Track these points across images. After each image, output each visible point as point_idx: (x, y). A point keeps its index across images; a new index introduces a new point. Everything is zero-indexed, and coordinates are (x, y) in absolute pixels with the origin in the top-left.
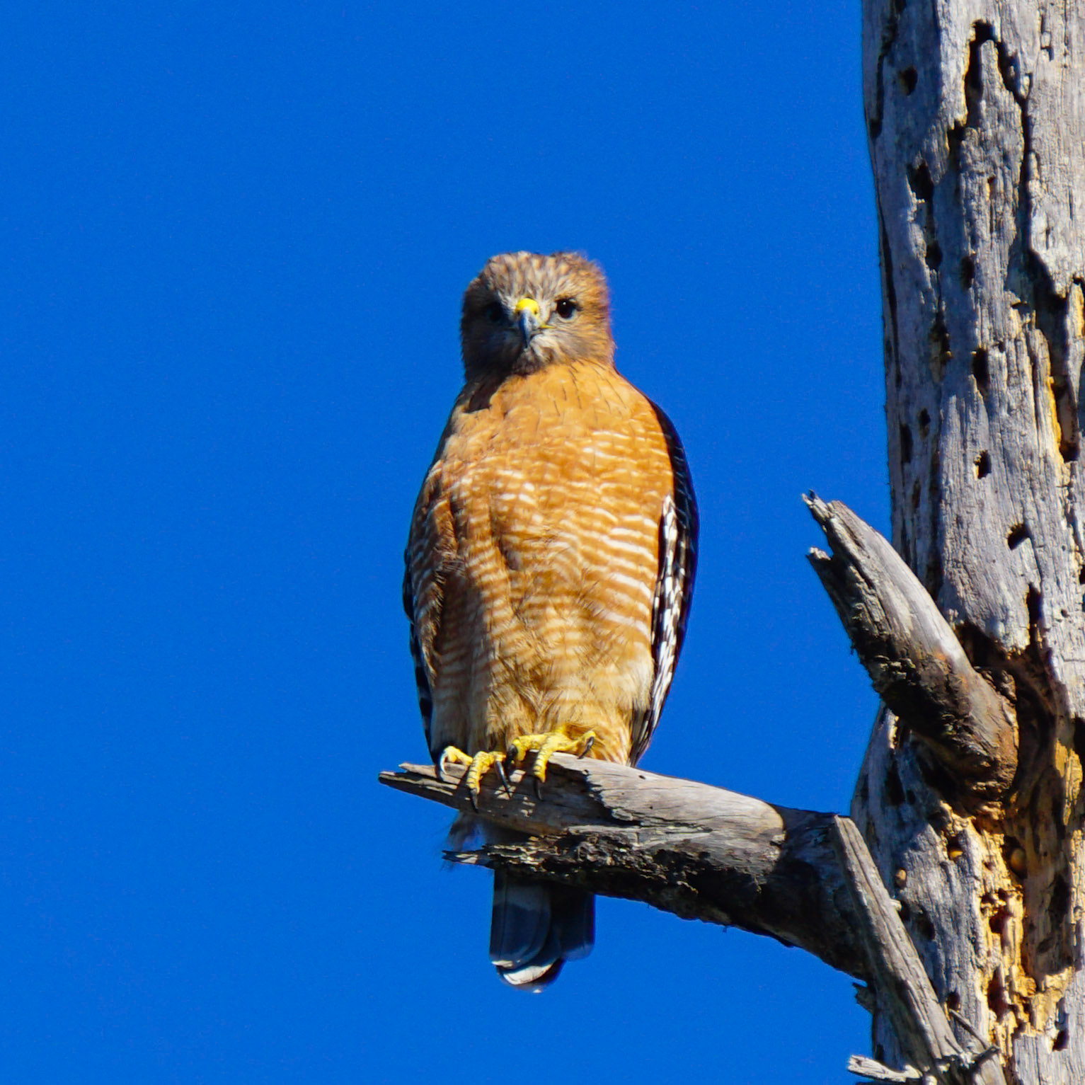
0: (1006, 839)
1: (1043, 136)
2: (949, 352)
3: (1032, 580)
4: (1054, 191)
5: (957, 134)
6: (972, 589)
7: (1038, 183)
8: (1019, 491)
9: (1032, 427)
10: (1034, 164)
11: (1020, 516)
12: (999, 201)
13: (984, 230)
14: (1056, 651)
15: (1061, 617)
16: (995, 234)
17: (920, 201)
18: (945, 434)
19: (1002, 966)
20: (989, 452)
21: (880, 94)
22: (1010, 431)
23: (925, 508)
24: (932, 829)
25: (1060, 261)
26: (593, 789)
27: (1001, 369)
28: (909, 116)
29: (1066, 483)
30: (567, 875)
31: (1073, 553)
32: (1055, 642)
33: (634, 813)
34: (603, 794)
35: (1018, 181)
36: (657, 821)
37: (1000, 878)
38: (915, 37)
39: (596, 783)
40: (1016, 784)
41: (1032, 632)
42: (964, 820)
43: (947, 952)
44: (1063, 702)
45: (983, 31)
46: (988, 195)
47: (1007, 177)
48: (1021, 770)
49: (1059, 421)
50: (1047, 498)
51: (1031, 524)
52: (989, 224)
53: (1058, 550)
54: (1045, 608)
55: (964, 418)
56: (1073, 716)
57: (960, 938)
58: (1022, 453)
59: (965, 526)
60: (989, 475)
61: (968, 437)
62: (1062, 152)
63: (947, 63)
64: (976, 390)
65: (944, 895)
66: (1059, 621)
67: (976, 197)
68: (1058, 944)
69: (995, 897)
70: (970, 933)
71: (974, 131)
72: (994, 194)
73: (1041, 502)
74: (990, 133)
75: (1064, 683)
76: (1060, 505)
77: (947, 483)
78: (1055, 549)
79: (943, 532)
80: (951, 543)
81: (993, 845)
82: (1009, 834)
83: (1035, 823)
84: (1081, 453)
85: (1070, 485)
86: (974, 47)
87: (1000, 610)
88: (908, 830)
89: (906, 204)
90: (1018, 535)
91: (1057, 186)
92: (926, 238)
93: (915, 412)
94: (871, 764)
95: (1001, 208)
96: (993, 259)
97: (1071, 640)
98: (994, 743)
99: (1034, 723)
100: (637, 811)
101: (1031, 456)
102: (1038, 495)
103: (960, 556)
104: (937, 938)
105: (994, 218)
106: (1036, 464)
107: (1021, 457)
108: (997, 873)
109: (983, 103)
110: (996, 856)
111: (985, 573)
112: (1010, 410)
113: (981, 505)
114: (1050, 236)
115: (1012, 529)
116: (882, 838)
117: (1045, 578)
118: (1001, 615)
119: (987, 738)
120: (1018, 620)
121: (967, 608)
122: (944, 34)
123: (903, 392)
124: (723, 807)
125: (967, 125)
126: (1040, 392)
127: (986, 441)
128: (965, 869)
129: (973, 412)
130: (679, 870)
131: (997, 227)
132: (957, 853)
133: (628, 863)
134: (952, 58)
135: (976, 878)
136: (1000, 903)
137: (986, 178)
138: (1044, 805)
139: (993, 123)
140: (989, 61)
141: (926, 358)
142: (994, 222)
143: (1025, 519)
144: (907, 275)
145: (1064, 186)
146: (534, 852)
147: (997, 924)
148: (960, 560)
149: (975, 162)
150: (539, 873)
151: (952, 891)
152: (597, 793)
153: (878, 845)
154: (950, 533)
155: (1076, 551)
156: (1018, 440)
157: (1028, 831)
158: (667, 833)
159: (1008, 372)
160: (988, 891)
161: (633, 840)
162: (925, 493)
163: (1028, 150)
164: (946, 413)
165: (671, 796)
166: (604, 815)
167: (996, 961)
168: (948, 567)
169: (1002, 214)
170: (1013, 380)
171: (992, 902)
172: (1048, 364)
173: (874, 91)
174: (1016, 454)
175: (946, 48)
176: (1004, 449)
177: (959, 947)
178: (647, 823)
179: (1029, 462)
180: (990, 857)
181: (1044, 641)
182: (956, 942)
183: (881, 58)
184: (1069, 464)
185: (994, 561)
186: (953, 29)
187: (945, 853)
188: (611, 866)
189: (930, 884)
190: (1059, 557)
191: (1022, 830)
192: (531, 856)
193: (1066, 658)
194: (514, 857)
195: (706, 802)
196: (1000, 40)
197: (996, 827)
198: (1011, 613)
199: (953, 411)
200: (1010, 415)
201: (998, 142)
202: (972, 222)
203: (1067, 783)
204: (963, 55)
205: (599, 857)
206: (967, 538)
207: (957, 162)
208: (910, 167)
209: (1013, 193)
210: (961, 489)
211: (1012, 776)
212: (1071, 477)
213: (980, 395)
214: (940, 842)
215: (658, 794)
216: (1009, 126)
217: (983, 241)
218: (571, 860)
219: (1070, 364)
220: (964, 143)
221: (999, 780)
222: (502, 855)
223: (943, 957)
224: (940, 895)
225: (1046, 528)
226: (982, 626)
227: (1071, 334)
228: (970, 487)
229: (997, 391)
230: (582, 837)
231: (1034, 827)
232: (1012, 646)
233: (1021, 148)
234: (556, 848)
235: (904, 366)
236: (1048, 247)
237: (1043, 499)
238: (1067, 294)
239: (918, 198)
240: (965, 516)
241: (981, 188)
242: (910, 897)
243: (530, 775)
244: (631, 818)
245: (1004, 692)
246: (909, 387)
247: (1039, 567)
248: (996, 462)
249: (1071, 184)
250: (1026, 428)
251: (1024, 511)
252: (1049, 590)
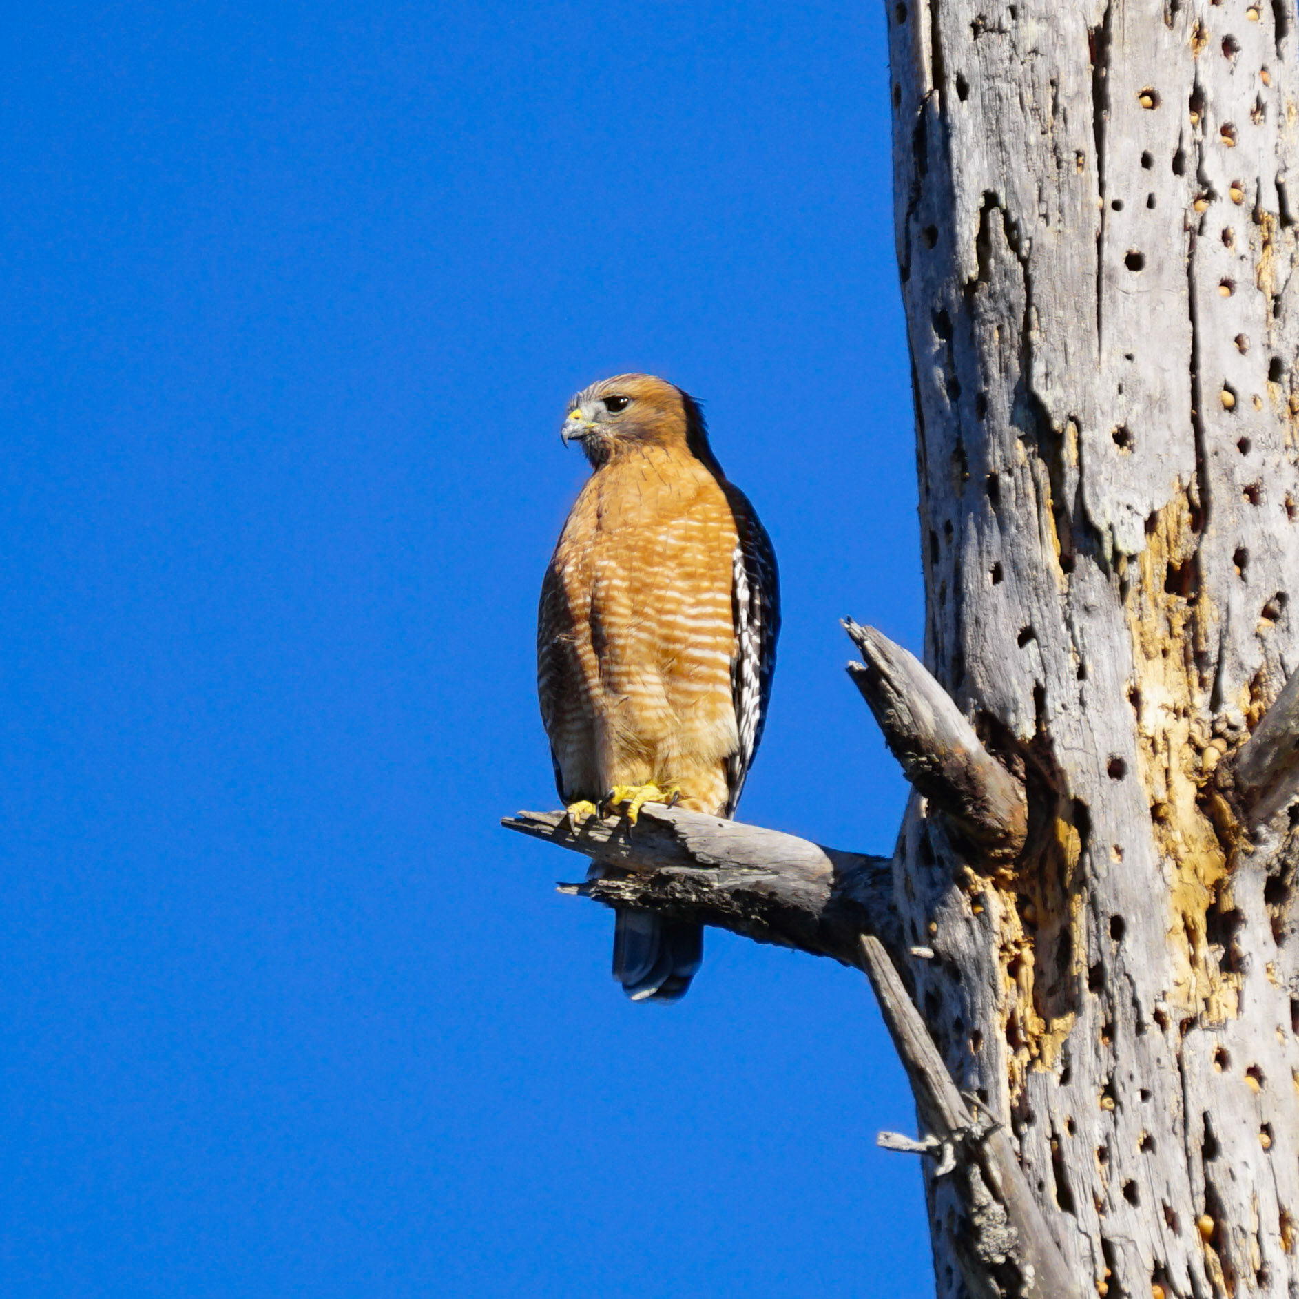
0: (1019, 896)
1: (1042, 291)
2: (967, 474)
3: (1038, 676)
4: (1052, 340)
5: (972, 286)
6: (989, 682)
7: (1038, 332)
8: (1026, 598)
9: (1035, 542)
10: (1034, 316)
11: (1027, 618)
12: (1007, 346)
13: (994, 371)
14: (1058, 741)
15: (1062, 710)
16: (1003, 374)
17: (942, 340)
18: (965, 544)
19: (1018, 1008)
20: (1001, 563)
21: (908, 245)
22: (1019, 545)
23: (949, 606)
24: (958, 889)
25: (1057, 401)
26: (680, 836)
27: (1010, 491)
28: (932, 267)
29: (1065, 592)
30: (660, 909)
31: (1072, 654)
32: (1057, 732)
33: (715, 858)
34: (689, 841)
35: (1021, 330)
36: (733, 864)
37: (1015, 930)
38: (935, 200)
39: (682, 831)
40: (1026, 852)
41: (1038, 722)
42: (984, 881)
43: (972, 995)
44: (1064, 783)
45: (991, 199)
46: (997, 340)
47: (1013, 325)
48: (1030, 838)
49: (1059, 538)
50: (1050, 605)
51: (1037, 627)
52: (998, 366)
53: (1059, 651)
54: (1049, 702)
55: (980, 532)
56: (1072, 796)
57: (982, 984)
58: (1029, 565)
59: (983, 626)
60: (1002, 583)
61: (984, 548)
62: (1058, 307)
63: (961, 226)
64: (990, 508)
65: (969, 946)
66: (1061, 713)
67: (988, 342)
68: (1064, 989)
69: (1012, 947)
70: (991, 980)
71: (985, 284)
72: (1002, 340)
73: (1045, 608)
74: (998, 287)
75: (1064, 768)
76: (1060, 611)
77: (967, 587)
78: (1057, 649)
79: (965, 629)
80: (972, 639)
81: (1009, 902)
82: (1023, 892)
83: (1043, 882)
84: (1077, 567)
85: (1068, 594)
86: (984, 212)
87: (1011, 701)
88: (939, 888)
89: (930, 343)
90: (1026, 636)
91: (1054, 336)
92: (945, 373)
93: (940, 521)
94: (908, 828)
95: (1008, 352)
96: (1003, 396)
97: (1070, 730)
98: (1007, 818)
99: (1042, 798)
100: (716, 856)
101: (1036, 568)
102: (1042, 602)
103: (979, 652)
104: (963, 983)
105: (1003, 360)
106: (1040, 575)
107: (1028, 568)
108: (1012, 927)
109: (992, 261)
110: (1011, 911)
111: (999, 669)
112: (1018, 527)
113: (995, 608)
114: (1049, 379)
115: (1021, 630)
116: (918, 894)
117: (1049, 675)
118: (1012, 706)
119: (1004, 815)
120: (1026, 712)
121: (985, 698)
122: (958, 201)
123: (931, 503)
124: (790, 853)
125: (979, 279)
126: (1042, 512)
127: (999, 553)
128: (986, 926)
129: (988, 527)
130: (753, 907)
131: (1005, 369)
132: (979, 909)
133: (710, 900)
134: (966, 222)
135: (995, 933)
136: (1016, 951)
137: (995, 326)
138: (1050, 869)
139: (1000, 279)
140: (997, 226)
141: (948, 477)
142: (1003, 364)
143: (1031, 621)
144: (932, 403)
145: (1060, 336)
146: (632, 889)
147: (1014, 969)
148: (979, 655)
149: (986, 311)
150: (636, 906)
151: (975, 943)
152: (683, 839)
153: (915, 899)
154: (970, 631)
155: (1074, 651)
156: (1025, 554)
157: (1038, 890)
158: (742, 875)
159: (1017, 494)
160: (1006, 942)
161: (714, 881)
162: (950, 592)
163: (1029, 304)
164: (966, 526)
165: (744, 843)
166: (689, 859)
167: (1013, 1003)
168: (969, 661)
169: (1009, 358)
170: (1020, 502)
171: (1009, 951)
172: (1049, 489)
173: (903, 241)
174: (1023, 565)
175: (960, 214)
176: (1014, 561)
177: (982, 991)
178: (726, 866)
179: (1034, 573)
180: (1007, 912)
181: (1048, 730)
182: (979, 986)
183: (908, 214)
184: (1067, 575)
185: (1006, 658)
186: (967, 197)
187: (970, 909)
188: (696, 902)
189: (957, 937)
190: (1060, 657)
191: (1033, 889)
192: (630, 891)
193: (1066, 746)
194: (616, 892)
195: (775, 848)
196: (1005, 208)
197: (1011, 886)
198: (1021, 705)
199: (971, 525)
200: (1019, 531)
201: (1004, 295)
202: (984, 364)
203: (1069, 853)
204: (974, 220)
205: (686, 895)
206: (984, 636)
207: (970, 310)
208: (933, 310)
209: (1017, 340)
210: (979, 594)
211: (1023, 844)
212: (1069, 586)
213: (993, 512)
214: (965, 899)
215: (734, 841)
216: (1013, 282)
217: (994, 380)
218: (663, 897)
219: (1067, 489)
220: (977, 294)
221: (1013, 847)
222: (605, 891)
223: (968, 999)
224: (966, 946)
225: (1049, 631)
226: (997, 713)
227: (1067, 464)
228: (986, 592)
229: (1007, 510)
230: (671, 878)
231: (1043, 886)
232: (1021, 736)
233: (1023, 302)
234: (649, 886)
235: (932, 479)
236: (1047, 389)
237: (1047, 605)
238: (1064, 430)
239: (940, 337)
240: (982, 618)
241: (991, 334)
242: (940, 947)
243: (625, 820)
244: (712, 862)
245: (1015, 774)
246: (936, 499)
247: (1043, 665)
248: (1007, 571)
249: (1065, 334)
250: (1032, 544)
251: (1031, 615)
252: (1052, 686)
